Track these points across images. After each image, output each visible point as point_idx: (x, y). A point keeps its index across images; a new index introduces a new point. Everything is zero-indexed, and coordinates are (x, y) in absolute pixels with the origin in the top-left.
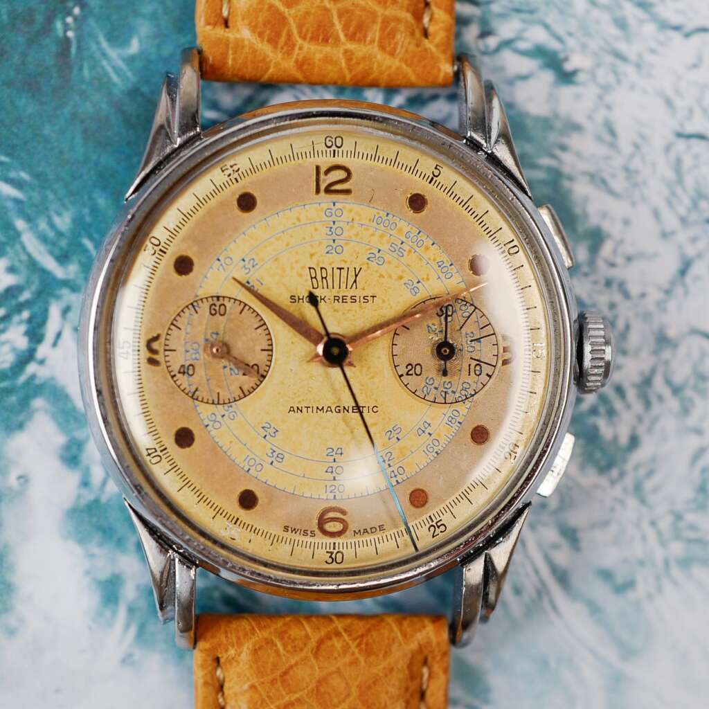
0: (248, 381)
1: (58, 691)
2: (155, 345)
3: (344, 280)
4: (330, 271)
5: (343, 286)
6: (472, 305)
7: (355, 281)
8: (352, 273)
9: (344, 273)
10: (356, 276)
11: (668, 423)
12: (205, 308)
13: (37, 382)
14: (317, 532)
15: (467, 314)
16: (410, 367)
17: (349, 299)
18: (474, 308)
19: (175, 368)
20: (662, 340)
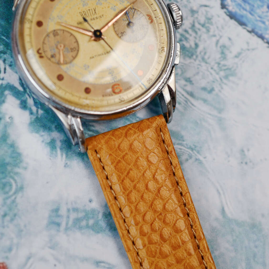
0: (74, 54)
1: (47, 183)
2: (40, 51)
3: (91, 13)
4: (86, 12)
5: (92, 15)
6: (134, 9)
7: (95, 12)
8: (93, 10)
9: (91, 11)
10: (95, 10)
11: (205, 36)
12: (51, 35)
13: (4, 86)
14: (113, 94)
15: (133, 12)
16: (122, 34)
17: (95, 19)
18: (134, 10)
19: (49, 56)
20: (193, 12)
